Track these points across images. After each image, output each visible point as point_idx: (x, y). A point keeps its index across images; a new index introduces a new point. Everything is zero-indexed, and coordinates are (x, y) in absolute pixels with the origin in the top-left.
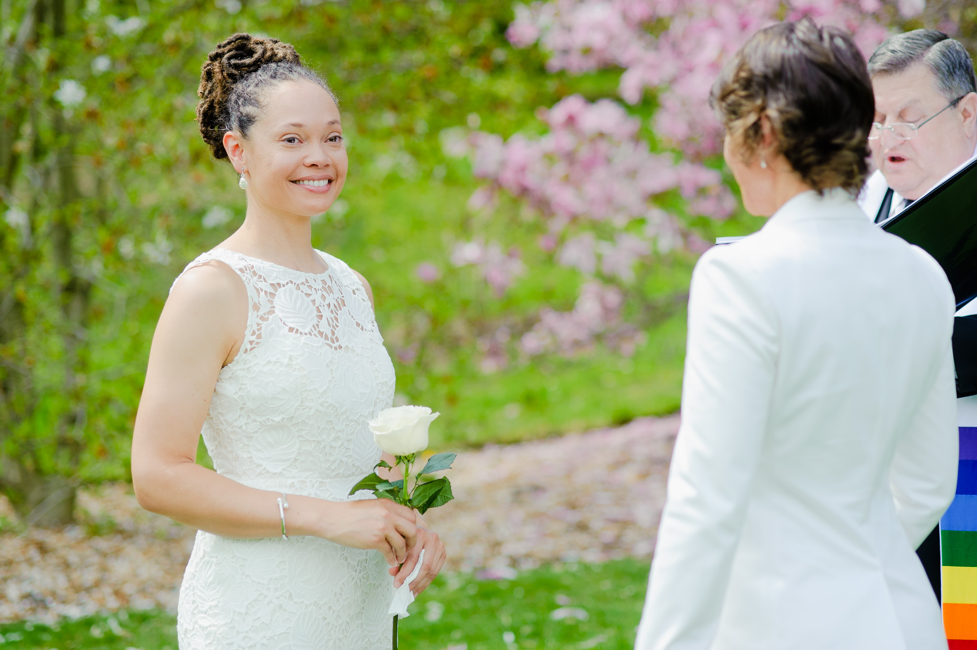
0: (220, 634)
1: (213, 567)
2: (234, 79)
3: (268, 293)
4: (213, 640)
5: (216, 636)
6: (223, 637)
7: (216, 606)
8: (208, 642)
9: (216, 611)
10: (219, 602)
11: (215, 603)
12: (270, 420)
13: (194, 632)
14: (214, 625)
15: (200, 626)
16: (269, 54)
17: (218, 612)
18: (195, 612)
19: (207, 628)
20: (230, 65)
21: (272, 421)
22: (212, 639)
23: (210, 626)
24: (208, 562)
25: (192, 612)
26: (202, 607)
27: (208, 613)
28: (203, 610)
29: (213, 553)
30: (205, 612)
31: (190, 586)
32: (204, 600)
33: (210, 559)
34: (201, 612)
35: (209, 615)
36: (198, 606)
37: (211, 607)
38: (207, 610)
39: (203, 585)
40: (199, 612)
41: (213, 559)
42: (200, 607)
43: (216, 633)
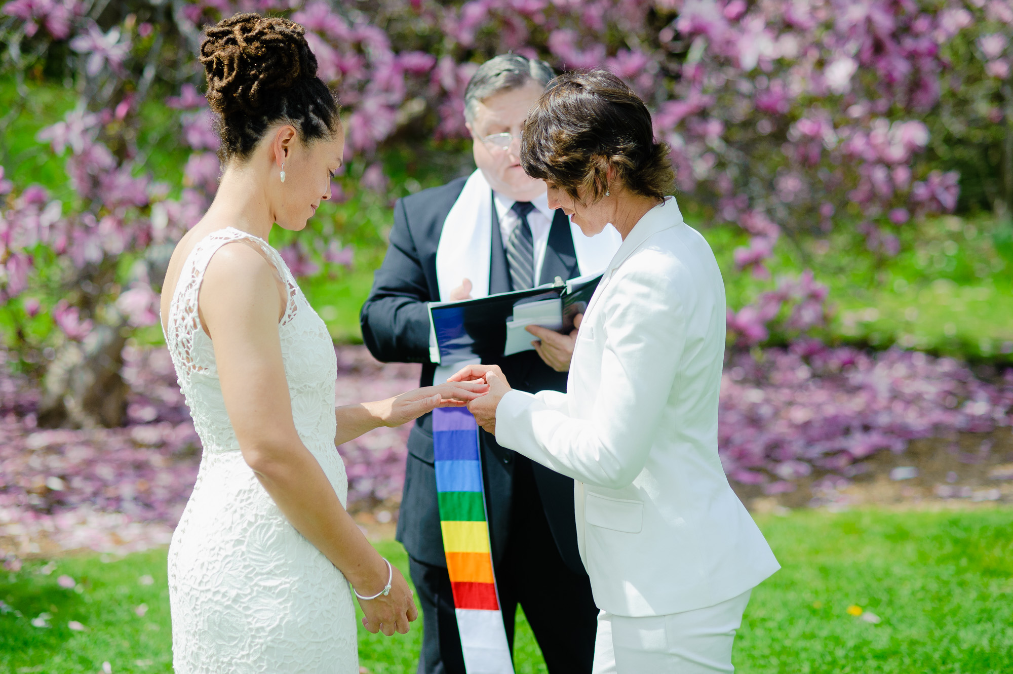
0: (296, 589)
1: (273, 528)
4: (288, 597)
5: (292, 592)
6: (300, 592)
7: (283, 565)
8: (281, 600)
9: (285, 569)
10: (286, 560)
11: (282, 561)
12: (307, 387)
13: (254, 594)
14: (286, 583)
15: (265, 588)
17: (288, 569)
18: (250, 576)
19: (276, 587)
21: (309, 387)
22: (286, 596)
23: (281, 584)
24: (264, 525)
25: (246, 577)
26: (262, 569)
27: (273, 573)
28: (264, 571)
29: (270, 515)
30: (268, 573)
31: (234, 552)
32: (263, 562)
33: (267, 522)
34: (262, 574)
35: (275, 575)
36: (254, 569)
37: (276, 567)
38: (272, 571)
39: (260, 548)
40: (257, 574)
41: (271, 521)
42: (258, 569)
43: (290, 590)
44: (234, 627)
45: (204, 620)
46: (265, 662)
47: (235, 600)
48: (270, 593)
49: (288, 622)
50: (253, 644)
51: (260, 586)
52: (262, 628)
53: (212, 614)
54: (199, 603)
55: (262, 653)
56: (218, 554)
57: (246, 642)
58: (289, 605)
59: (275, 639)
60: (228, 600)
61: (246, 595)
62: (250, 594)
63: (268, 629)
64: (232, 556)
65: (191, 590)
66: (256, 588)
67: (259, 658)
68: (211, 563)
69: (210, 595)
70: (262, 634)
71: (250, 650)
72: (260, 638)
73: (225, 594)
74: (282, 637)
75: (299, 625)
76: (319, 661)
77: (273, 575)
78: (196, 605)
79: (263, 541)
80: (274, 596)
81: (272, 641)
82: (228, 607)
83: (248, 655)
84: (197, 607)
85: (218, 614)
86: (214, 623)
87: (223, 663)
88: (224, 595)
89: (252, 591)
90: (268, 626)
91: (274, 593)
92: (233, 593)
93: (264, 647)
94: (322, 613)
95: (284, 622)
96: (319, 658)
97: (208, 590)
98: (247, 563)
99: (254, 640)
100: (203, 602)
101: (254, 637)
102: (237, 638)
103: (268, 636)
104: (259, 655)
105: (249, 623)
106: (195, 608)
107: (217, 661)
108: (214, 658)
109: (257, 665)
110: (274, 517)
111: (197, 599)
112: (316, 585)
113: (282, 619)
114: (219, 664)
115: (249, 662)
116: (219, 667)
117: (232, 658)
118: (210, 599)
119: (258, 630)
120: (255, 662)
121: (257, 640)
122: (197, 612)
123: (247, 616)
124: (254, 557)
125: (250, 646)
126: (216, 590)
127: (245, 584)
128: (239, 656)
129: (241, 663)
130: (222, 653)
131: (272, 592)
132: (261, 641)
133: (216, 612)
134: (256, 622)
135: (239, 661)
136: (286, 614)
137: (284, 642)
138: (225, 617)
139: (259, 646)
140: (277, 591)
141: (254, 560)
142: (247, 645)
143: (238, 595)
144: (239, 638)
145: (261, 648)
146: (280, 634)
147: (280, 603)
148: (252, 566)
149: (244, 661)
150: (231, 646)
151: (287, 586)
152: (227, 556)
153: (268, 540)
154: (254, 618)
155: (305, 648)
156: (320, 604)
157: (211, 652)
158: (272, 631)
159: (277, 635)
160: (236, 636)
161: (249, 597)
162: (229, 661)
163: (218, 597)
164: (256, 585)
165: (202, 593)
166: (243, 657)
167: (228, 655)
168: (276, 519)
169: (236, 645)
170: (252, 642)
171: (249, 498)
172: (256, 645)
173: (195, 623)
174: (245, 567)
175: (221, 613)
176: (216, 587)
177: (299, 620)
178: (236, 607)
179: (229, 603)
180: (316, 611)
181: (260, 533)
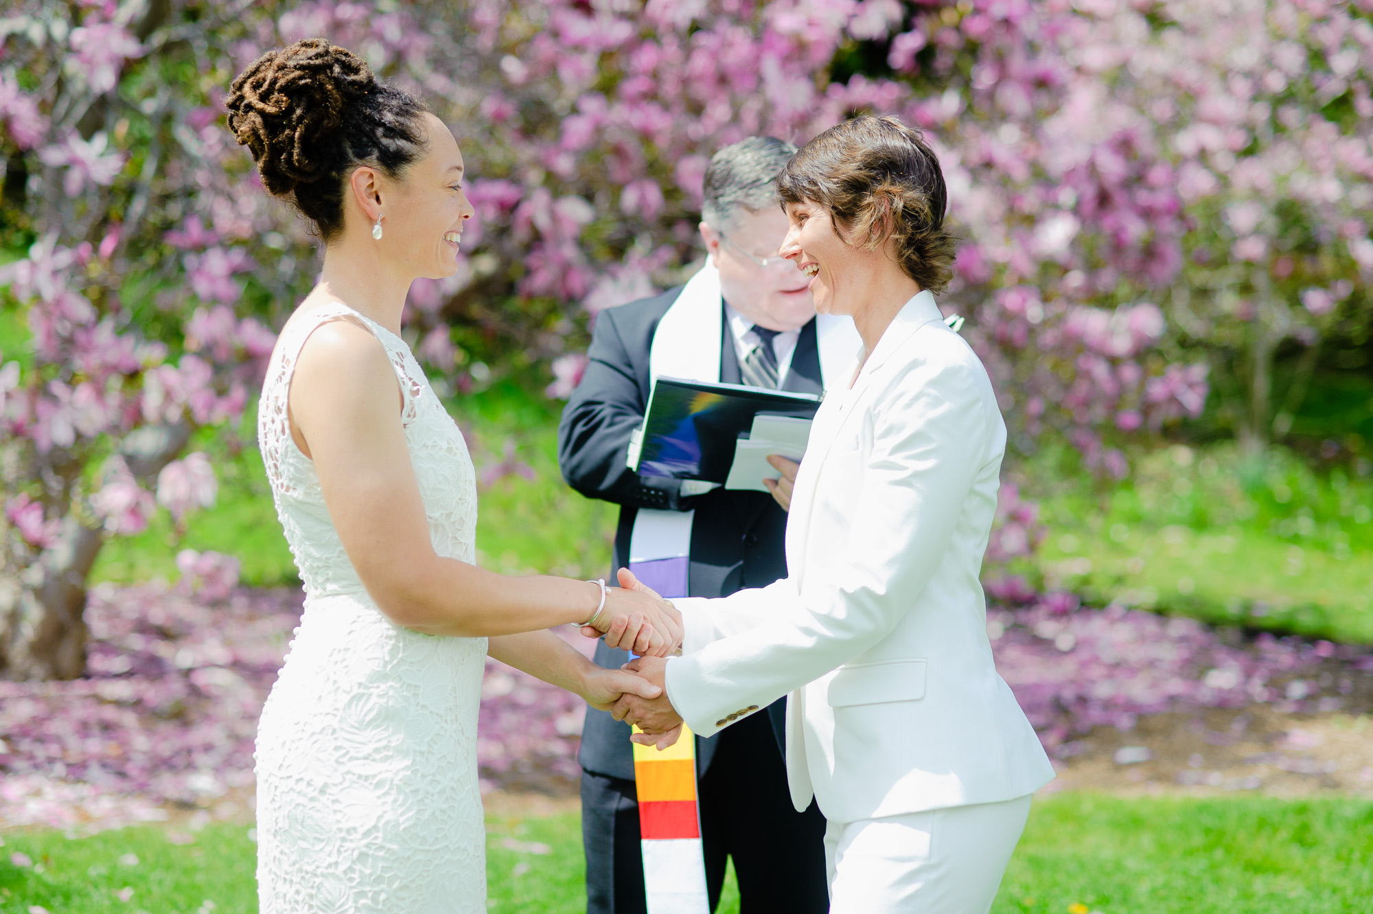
0: (401, 780)
1: (374, 699)
4: (390, 789)
5: (394, 783)
6: (405, 783)
7: (385, 748)
8: (379, 793)
9: (387, 753)
10: (389, 741)
11: (384, 743)
13: (346, 784)
14: (387, 771)
15: (360, 777)
17: (391, 754)
18: (341, 760)
19: (375, 776)
22: (387, 788)
23: (381, 773)
25: (337, 761)
26: (358, 752)
27: (371, 758)
28: (360, 755)
29: (371, 683)
30: (366, 758)
31: (323, 729)
32: (359, 743)
33: (366, 691)
34: (357, 759)
35: (374, 760)
36: (348, 752)
37: (376, 750)
38: (370, 755)
39: (356, 725)
40: (351, 759)
41: (371, 690)
42: (352, 753)
43: (392, 780)
44: (320, 826)
45: (284, 816)
46: (357, 872)
47: (322, 792)
48: (367, 784)
49: (387, 823)
50: (342, 849)
51: (354, 774)
52: (355, 829)
53: (294, 808)
54: (278, 793)
55: (353, 862)
56: (303, 731)
57: (334, 846)
58: (390, 799)
59: (370, 843)
60: (314, 790)
61: (336, 785)
62: (341, 784)
63: (362, 830)
64: (320, 733)
65: (269, 776)
66: (348, 777)
67: (350, 868)
68: (293, 742)
69: (291, 783)
70: (354, 836)
71: (339, 857)
72: (351, 841)
73: (311, 783)
74: (378, 841)
75: (402, 827)
76: (428, 876)
77: (372, 760)
78: (275, 795)
79: (360, 715)
80: (372, 787)
81: (367, 846)
82: (312, 799)
83: (336, 863)
84: (276, 798)
85: (301, 807)
86: (296, 820)
87: (307, 873)
88: (309, 784)
89: (344, 779)
90: (362, 826)
91: (371, 784)
92: (319, 783)
93: (356, 854)
94: (434, 813)
95: (383, 821)
96: (428, 871)
97: (290, 777)
98: (338, 743)
99: (343, 844)
100: (283, 792)
101: (344, 839)
102: (323, 840)
103: (361, 839)
104: (349, 864)
105: (338, 821)
106: (273, 799)
107: (300, 870)
108: (297, 866)
109: (348, 877)
110: (376, 685)
111: (276, 787)
112: (429, 776)
113: (380, 818)
114: (303, 874)
115: (337, 872)
116: (303, 878)
117: (318, 867)
118: (292, 789)
119: (348, 831)
120: (345, 872)
121: (347, 845)
122: (276, 805)
123: (335, 812)
124: (348, 736)
125: (339, 852)
126: (299, 777)
127: (336, 770)
128: (325, 864)
129: (328, 873)
130: (306, 859)
131: (369, 781)
132: (353, 845)
133: (298, 805)
134: (347, 820)
135: (325, 871)
136: (385, 812)
137: (381, 848)
138: (310, 812)
139: (350, 852)
140: (375, 781)
141: (349, 740)
142: (335, 850)
143: (326, 785)
144: (326, 841)
145: (352, 855)
146: (376, 838)
147: (379, 797)
148: (344, 748)
149: (331, 870)
150: (316, 851)
151: (389, 775)
152: (313, 734)
153: (366, 715)
154: (345, 815)
155: (409, 858)
156: (432, 801)
157: (293, 857)
158: (367, 834)
159: (373, 839)
160: (322, 837)
161: (340, 787)
162: (314, 870)
163: (302, 786)
164: (348, 772)
165: (282, 780)
166: (330, 865)
167: (314, 862)
168: (378, 687)
169: (322, 850)
170: (342, 846)
171: (345, 659)
172: (346, 851)
173: (274, 819)
174: (337, 748)
175: (304, 806)
176: (299, 773)
177: (401, 820)
178: (323, 798)
179: (316, 794)
180: (427, 810)
181: (357, 705)
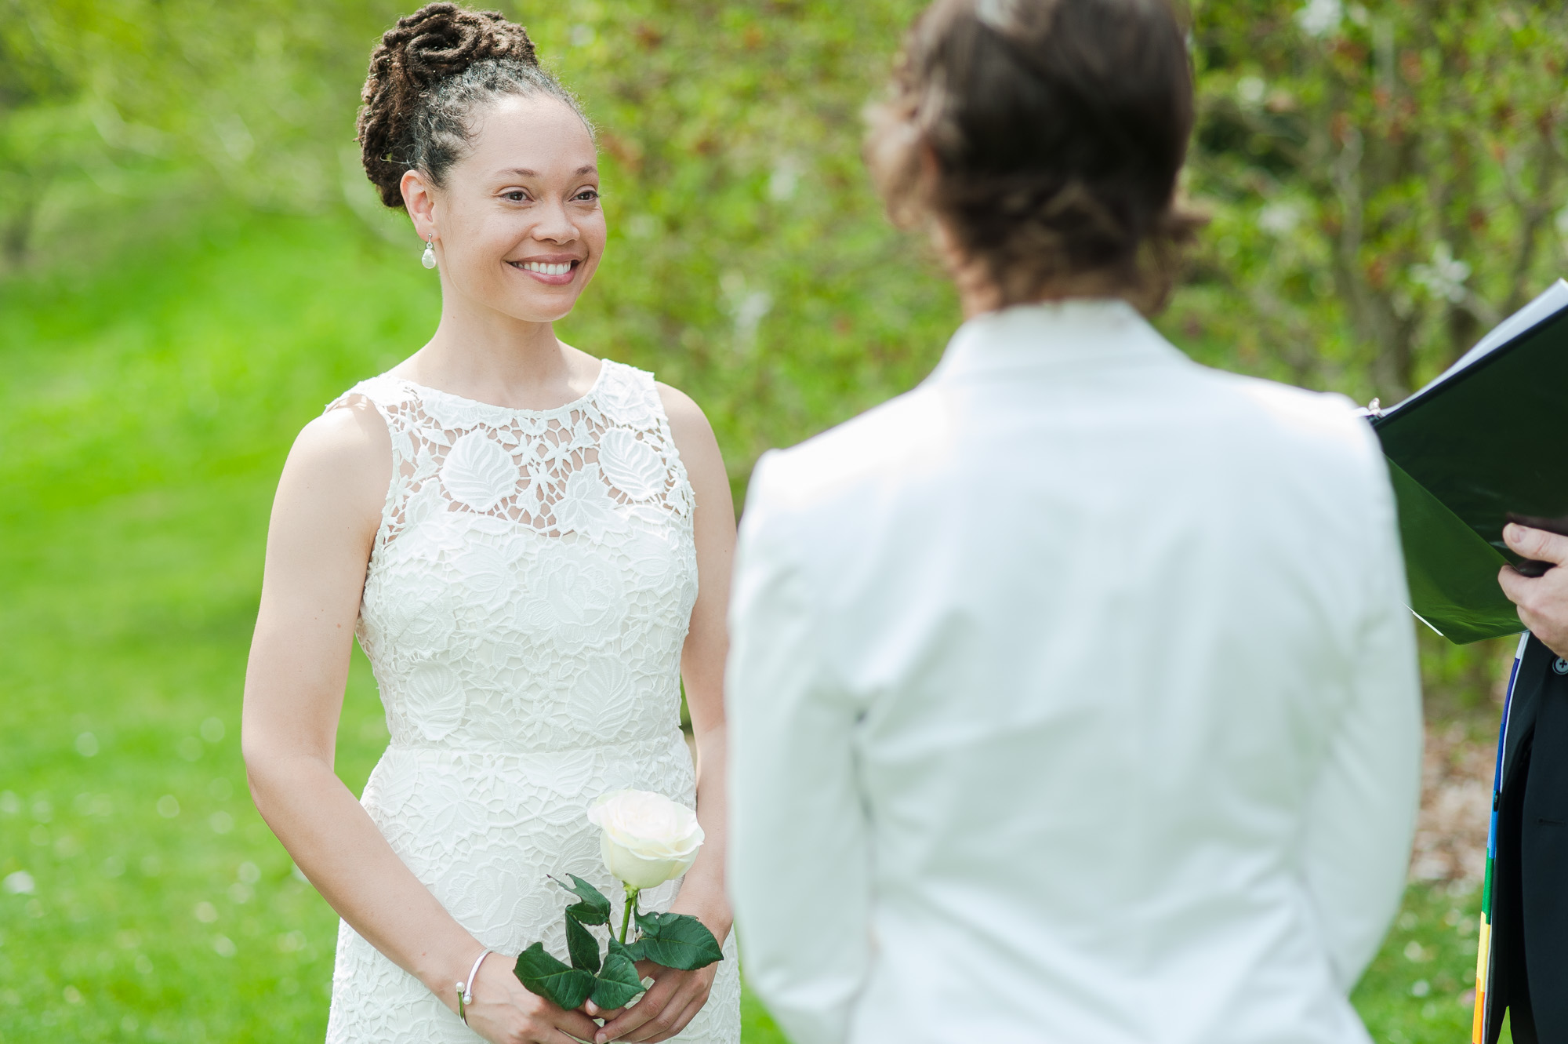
2: (425, 82)
3: (437, 446)
16: (484, 43)
20: (420, 59)
